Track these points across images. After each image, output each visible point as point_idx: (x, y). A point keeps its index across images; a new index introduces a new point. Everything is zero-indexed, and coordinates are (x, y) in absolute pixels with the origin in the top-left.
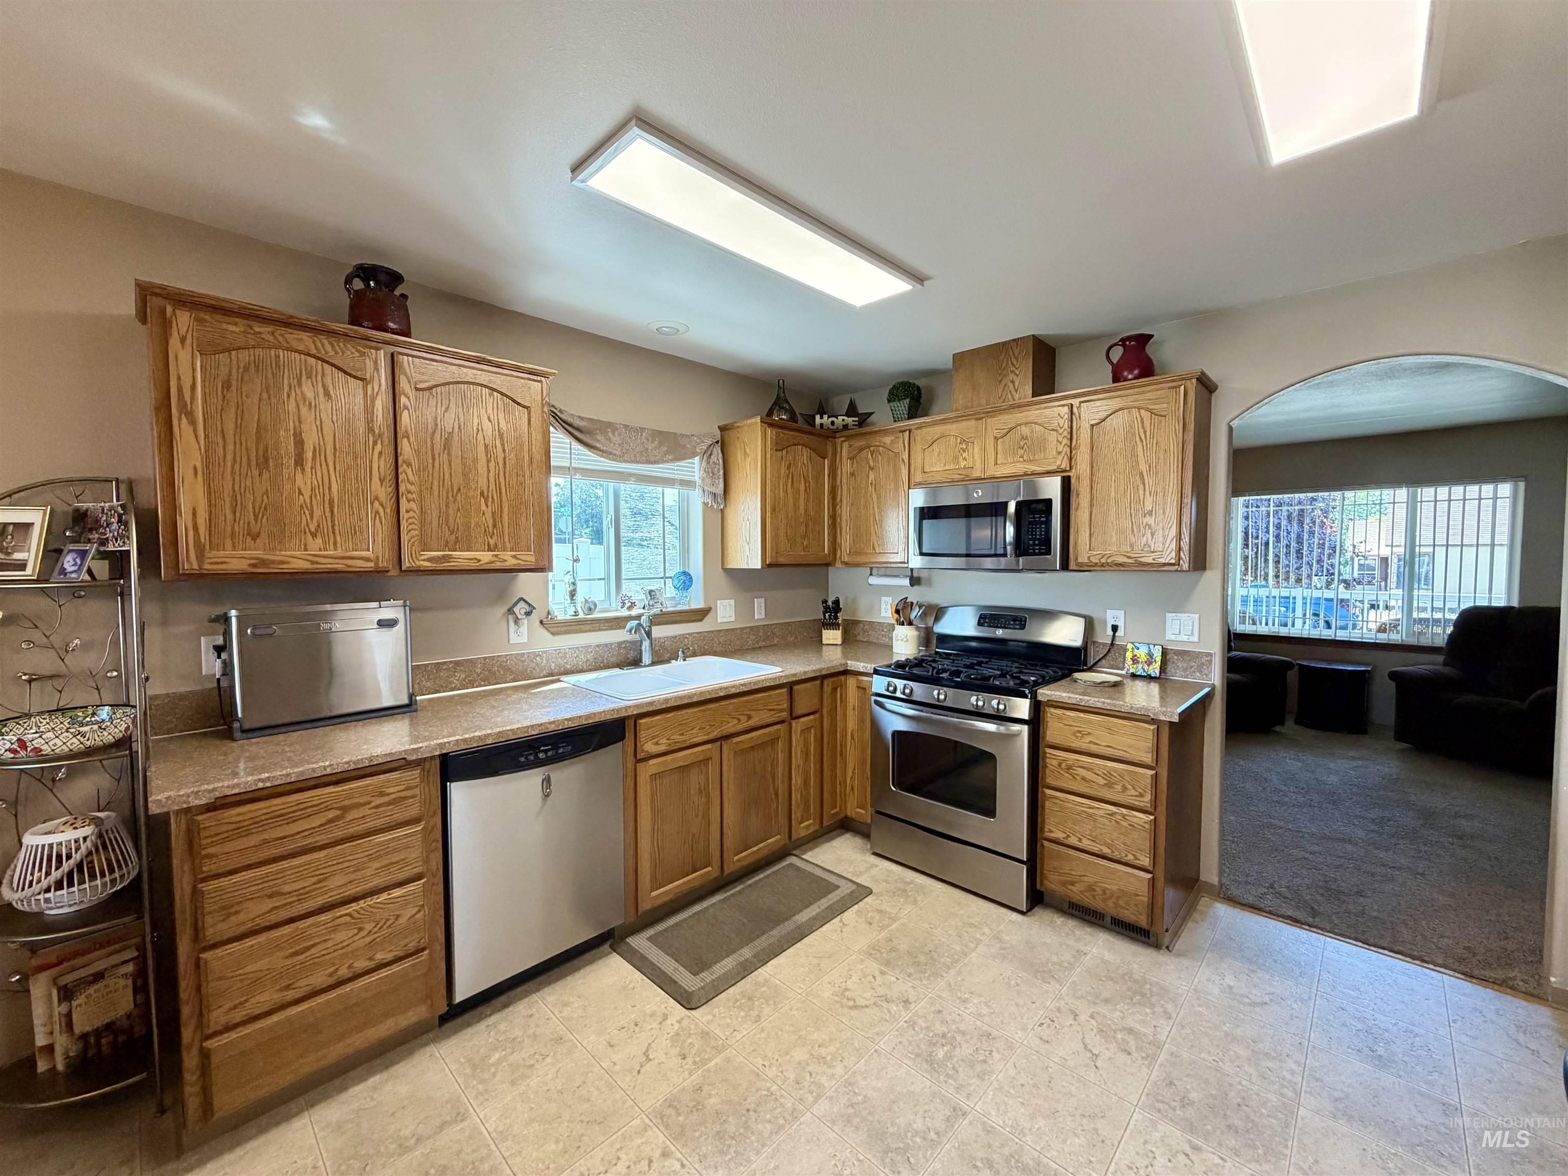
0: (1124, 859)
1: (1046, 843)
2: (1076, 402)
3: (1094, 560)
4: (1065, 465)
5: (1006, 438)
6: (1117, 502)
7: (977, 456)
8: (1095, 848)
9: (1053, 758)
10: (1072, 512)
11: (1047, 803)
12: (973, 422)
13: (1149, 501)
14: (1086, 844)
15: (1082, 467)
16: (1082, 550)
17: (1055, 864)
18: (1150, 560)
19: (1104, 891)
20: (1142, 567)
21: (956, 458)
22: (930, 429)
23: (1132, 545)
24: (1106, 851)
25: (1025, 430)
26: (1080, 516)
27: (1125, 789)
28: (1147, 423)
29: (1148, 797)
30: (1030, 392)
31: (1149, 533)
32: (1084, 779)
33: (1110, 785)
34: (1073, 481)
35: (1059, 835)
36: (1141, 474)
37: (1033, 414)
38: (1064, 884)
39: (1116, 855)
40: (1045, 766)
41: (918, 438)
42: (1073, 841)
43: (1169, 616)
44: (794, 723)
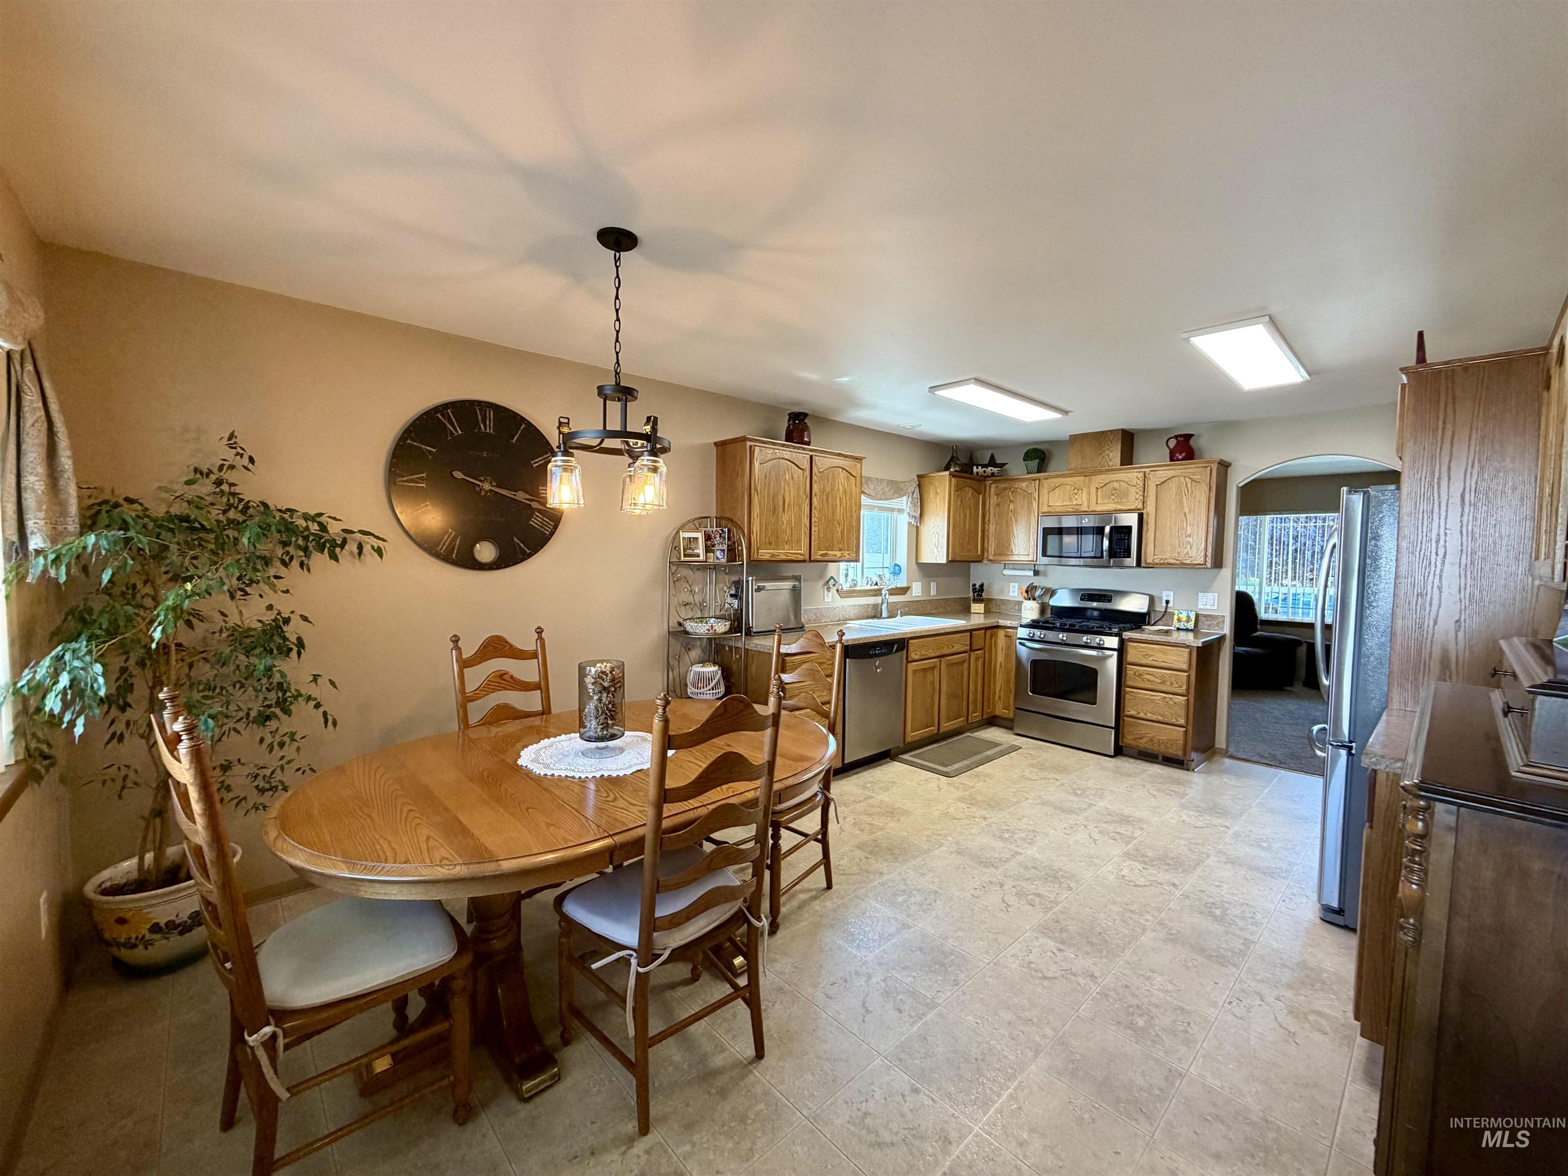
0: (1170, 722)
1: (1126, 718)
2: (1148, 470)
3: (1156, 561)
4: (1140, 506)
5: (1104, 489)
6: (1171, 529)
7: (1084, 498)
8: (1154, 717)
9: (1130, 670)
10: (1144, 533)
11: (1127, 696)
12: (1082, 478)
13: (1189, 528)
14: (1149, 716)
15: (1150, 509)
16: (1150, 555)
17: (1132, 729)
18: (1188, 562)
19: (1159, 740)
20: (1183, 566)
21: (1070, 499)
22: (1052, 480)
23: (1179, 553)
24: (1160, 718)
25: (1116, 485)
26: (1149, 536)
27: (1172, 684)
28: (1189, 486)
29: (1184, 687)
30: (1119, 462)
31: (1189, 547)
32: (1149, 680)
33: (1163, 683)
34: (1145, 516)
35: (1133, 713)
36: (1185, 514)
37: (1121, 476)
38: (1135, 739)
39: (1166, 720)
40: (1126, 675)
41: (1046, 485)
42: (1142, 715)
43: (1201, 595)
44: (972, 654)
